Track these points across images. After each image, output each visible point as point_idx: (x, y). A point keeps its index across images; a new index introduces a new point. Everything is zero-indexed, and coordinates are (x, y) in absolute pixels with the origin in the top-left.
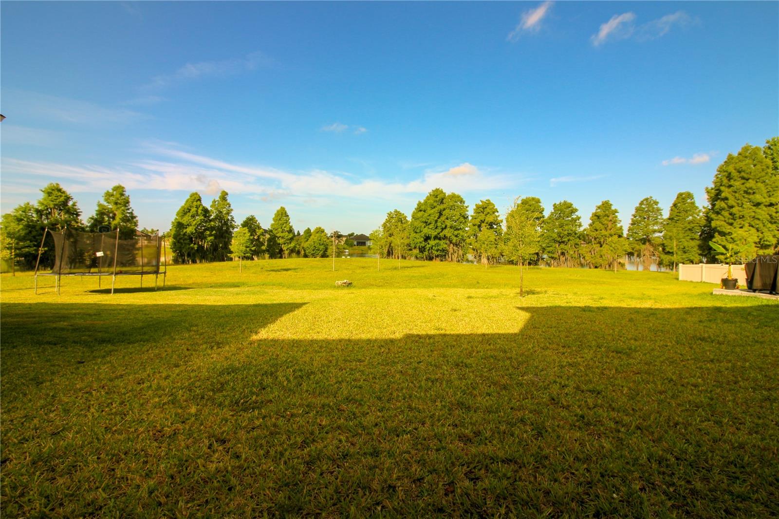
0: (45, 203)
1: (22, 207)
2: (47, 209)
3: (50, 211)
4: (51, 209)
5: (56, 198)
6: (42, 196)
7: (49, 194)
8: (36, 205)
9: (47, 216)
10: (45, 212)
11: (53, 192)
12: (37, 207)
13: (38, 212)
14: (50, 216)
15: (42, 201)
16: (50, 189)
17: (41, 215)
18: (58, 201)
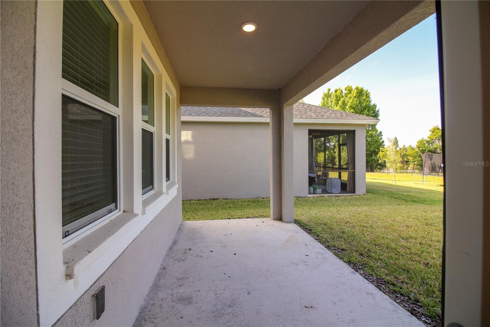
0: (431, 137)
1: (420, 140)
2: (432, 140)
3: (433, 141)
4: (434, 140)
5: (436, 134)
6: (429, 133)
7: (433, 132)
8: (427, 139)
9: (432, 144)
10: (431, 142)
11: (435, 130)
12: (427, 140)
13: (427, 142)
14: (433, 144)
15: (429, 136)
16: (433, 129)
17: (429, 144)
18: (438, 135)
